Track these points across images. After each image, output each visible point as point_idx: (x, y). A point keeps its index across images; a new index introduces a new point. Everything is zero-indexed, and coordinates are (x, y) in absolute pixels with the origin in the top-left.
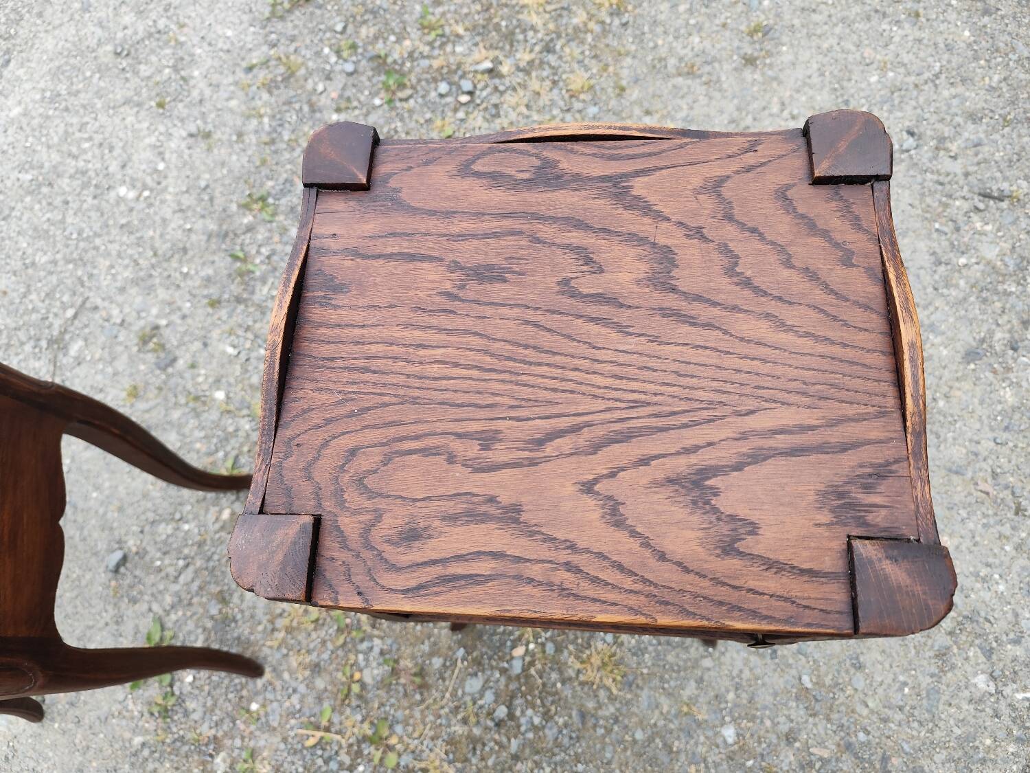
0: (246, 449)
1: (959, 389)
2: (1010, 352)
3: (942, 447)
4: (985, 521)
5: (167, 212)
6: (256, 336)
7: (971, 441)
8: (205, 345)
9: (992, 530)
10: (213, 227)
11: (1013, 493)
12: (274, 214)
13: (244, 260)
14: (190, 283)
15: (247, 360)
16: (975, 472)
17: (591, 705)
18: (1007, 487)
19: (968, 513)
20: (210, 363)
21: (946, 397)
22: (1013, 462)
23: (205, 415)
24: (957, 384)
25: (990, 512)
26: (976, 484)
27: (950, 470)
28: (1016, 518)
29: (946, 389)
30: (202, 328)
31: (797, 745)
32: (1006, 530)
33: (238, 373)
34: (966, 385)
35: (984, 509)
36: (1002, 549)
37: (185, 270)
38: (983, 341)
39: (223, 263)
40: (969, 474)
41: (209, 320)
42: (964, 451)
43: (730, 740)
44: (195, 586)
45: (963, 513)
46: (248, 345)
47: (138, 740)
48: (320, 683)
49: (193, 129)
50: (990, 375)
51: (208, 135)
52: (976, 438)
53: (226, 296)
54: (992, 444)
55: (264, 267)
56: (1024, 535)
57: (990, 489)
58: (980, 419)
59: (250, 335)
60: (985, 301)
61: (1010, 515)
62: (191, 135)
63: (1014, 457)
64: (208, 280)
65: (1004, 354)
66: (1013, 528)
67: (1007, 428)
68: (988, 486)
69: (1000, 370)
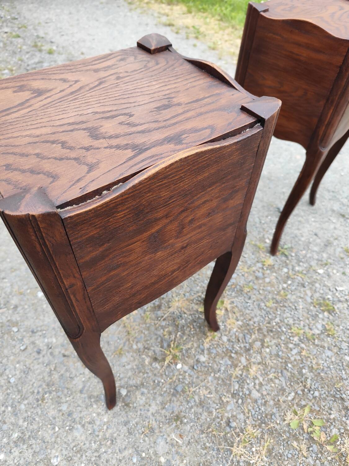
0: (288, 262)
20: (340, 279)
23: (316, 262)
46: (338, 295)
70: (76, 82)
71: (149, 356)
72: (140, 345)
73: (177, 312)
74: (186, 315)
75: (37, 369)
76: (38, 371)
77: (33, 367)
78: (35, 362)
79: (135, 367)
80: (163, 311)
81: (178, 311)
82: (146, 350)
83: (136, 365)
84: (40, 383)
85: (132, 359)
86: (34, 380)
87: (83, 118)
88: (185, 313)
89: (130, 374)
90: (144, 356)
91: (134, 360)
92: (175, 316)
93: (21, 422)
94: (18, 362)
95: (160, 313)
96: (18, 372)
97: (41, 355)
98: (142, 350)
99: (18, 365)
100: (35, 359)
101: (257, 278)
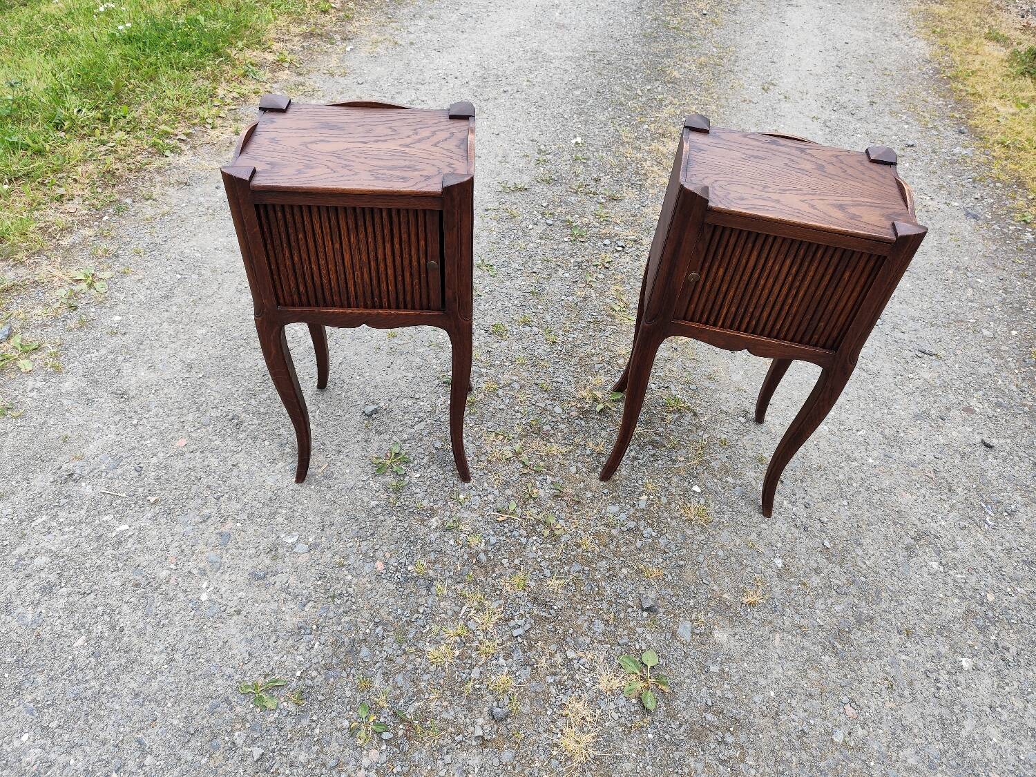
1: (912, 430)
2: (940, 420)
3: (904, 454)
4: (931, 491)
7: (920, 454)
9: (935, 496)
11: (947, 482)
16: (923, 468)
17: (689, 532)
18: (943, 478)
19: (921, 485)
21: (905, 432)
22: (946, 468)
24: (910, 428)
25: (934, 487)
26: (925, 473)
28: (950, 493)
29: (904, 429)
31: (822, 575)
32: (944, 497)
34: (917, 429)
35: (930, 485)
38: (924, 412)
40: (920, 468)
43: (780, 566)
44: (425, 433)
45: (918, 485)
47: (374, 503)
48: (508, 492)
50: (930, 428)
54: (932, 458)
56: (955, 501)
58: (925, 445)
61: (946, 491)
63: (946, 466)
65: (936, 421)
66: (948, 498)
68: (932, 475)
69: (935, 426)
70: (803, 201)
72: (700, 432)
82: (698, 426)
85: (716, 431)
87: (821, 177)
90: (704, 424)
91: (714, 429)
93: (847, 468)
94: (834, 513)
95: (657, 438)
96: (837, 505)
98: (702, 429)
99: (835, 511)
101: (522, 387)
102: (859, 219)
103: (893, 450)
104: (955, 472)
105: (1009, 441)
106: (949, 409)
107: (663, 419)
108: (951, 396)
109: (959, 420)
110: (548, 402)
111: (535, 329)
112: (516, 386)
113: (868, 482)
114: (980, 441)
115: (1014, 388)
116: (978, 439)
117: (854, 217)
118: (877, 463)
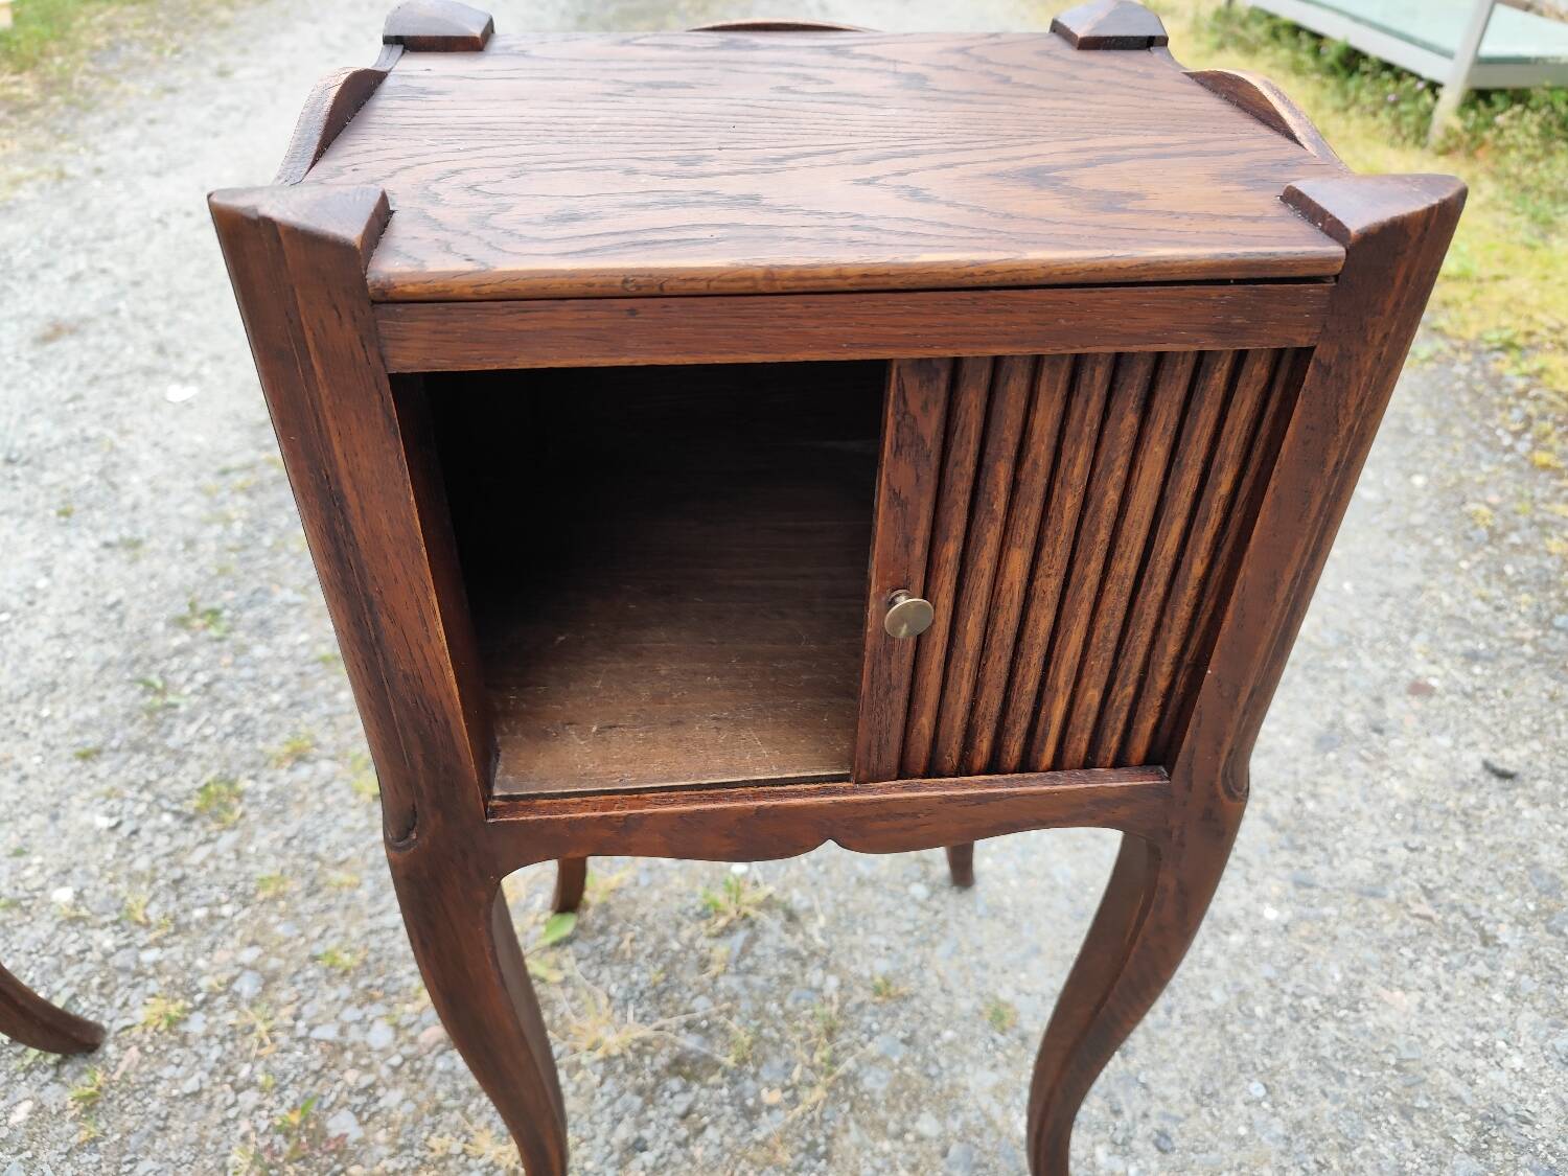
0: (96, 981)
1: (1327, 785)
2: (1375, 736)
3: (1336, 863)
4: (1444, 959)
5: (34, 639)
6: (159, 796)
7: (1373, 850)
8: (55, 818)
9: (1460, 974)
10: (113, 651)
11: (1466, 915)
12: (229, 630)
13: (161, 692)
14: (48, 729)
15: (135, 832)
16: (1397, 891)
18: (1453, 908)
19: (1415, 951)
20: (59, 843)
21: (1314, 796)
22: (1446, 873)
23: (25, 930)
24: (1321, 780)
25: (1446, 946)
26: (1407, 907)
27: (1361, 892)
28: (1488, 952)
29: (1309, 787)
30: (53, 794)
32: (1481, 969)
33: (109, 856)
34: (1336, 779)
35: (1435, 943)
36: (1490, 1000)
37: (45, 712)
38: (1332, 725)
39: (119, 698)
40: (1392, 895)
41: (73, 779)
42: (1369, 864)
45: (1408, 953)
46: (141, 809)
49: (112, 537)
50: (1363, 766)
51: (134, 544)
52: (1378, 846)
53: (114, 743)
54: (1404, 853)
55: (195, 700)
56: (1511, 974)
57: (1430, 912)
58: (1372, 819)
59: (147, 796)
60: (1314, 680)
61: (1477, 947)
62: (107, 545)
63: (1443, 865)
64: (87, 724)
65: (1367, 740)
66: (1491, 967)
67: (1415, 829)
68: (1425, 908)
69: (1372, 757)
71: (805, 934)
72: (815, 976)
73: (630, 1015)
74: (613, 989)
75: (1171, 1082)
76: (1167, 1075)
77: (1184, 1099)
78: (1176, 1112)
79: (860, 931)
80: (673, 1044)
81: (624, 1016)
82: (805, 953)
83: (855, 933)
84: (1162, 1034)
85: (858, 955)
86: (1183, 1052)
88: (610, 998)
89: (882, 924)
90: (819, 941)
91: (851, 949)
92: (646, 1007)
94: (1240, 1141)
95: (691, 1042)
96: (1239, 1107)
97: (1155, 1123)
98: (817, 961)
99: (1243, 1131)
100: (1178, 1120)
101: (269, 980)
102: (1132, 204)
103: (1307, 860)
104: (1473, 876)
105: (1536, 745)
106: (1379, 701)
107: (704, 964)
108: (1367, 662)
109: (1412, 722)
110: (351, 1013)
111: (325, 767)
112: (247, 986)
113: (1289, 988)
114: (1478, 766)
115: (1478, 605)
116: (1472, 761)
117: (1112, 202)
118: (1287, 915)
